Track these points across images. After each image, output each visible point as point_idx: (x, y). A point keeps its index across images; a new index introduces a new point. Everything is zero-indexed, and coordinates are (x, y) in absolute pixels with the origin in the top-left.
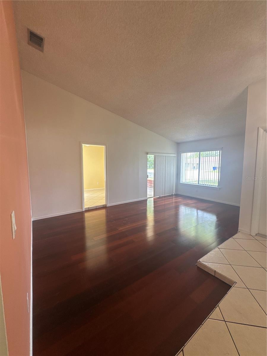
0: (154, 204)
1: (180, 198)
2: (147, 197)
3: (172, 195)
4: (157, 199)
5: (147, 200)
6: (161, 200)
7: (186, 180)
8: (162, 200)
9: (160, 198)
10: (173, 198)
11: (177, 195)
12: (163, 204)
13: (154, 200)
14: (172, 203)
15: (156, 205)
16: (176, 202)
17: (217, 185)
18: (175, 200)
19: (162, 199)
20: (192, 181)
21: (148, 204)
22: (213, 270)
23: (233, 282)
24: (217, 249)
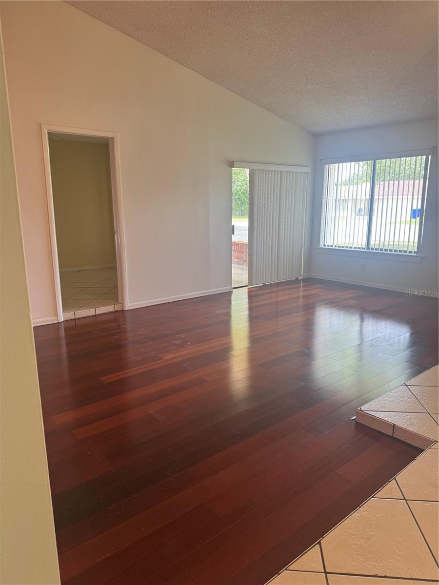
0: (250, 302)
1: (318, 286)
2: (231, 285)
3: (298, 281)
4: (256, 290)
5: (231, 293)
6: (268, 293)
8: (271, 293)
9: (265, 287)
10: (299, 287)
11: (309, 281)
12: (274, 300)
13: (249, 292)
14: (298, 298)
15: (254, 305)
16: (306, 297)
17: (415, 250)
18: (304, 291)
19: (269, 291)
21: (233, 303)
22: (389, 424)
23: (430, 442)
24: (402, 387)
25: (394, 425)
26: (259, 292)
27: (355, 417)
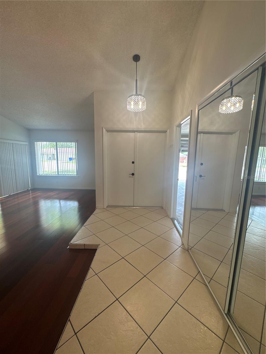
1: (38, 192)
3: (28, 191)
4: (5, 199)
6: (12, 199)
7: (44, 173)
8: (14, 199)
9: (10, 196)
10: (30, 193)
11: (34, 190)
12: (16, 203)
14: (30, 199)
15: (5, 207)
16: (34, 198)
17: (76, 174)
18: (32, 195)
20: (51, 172)
22: (82, 245)
23: (98, 246)
24: (83, 227)
25: (85, 244)
26: (7, 200)
27: (69, 247)
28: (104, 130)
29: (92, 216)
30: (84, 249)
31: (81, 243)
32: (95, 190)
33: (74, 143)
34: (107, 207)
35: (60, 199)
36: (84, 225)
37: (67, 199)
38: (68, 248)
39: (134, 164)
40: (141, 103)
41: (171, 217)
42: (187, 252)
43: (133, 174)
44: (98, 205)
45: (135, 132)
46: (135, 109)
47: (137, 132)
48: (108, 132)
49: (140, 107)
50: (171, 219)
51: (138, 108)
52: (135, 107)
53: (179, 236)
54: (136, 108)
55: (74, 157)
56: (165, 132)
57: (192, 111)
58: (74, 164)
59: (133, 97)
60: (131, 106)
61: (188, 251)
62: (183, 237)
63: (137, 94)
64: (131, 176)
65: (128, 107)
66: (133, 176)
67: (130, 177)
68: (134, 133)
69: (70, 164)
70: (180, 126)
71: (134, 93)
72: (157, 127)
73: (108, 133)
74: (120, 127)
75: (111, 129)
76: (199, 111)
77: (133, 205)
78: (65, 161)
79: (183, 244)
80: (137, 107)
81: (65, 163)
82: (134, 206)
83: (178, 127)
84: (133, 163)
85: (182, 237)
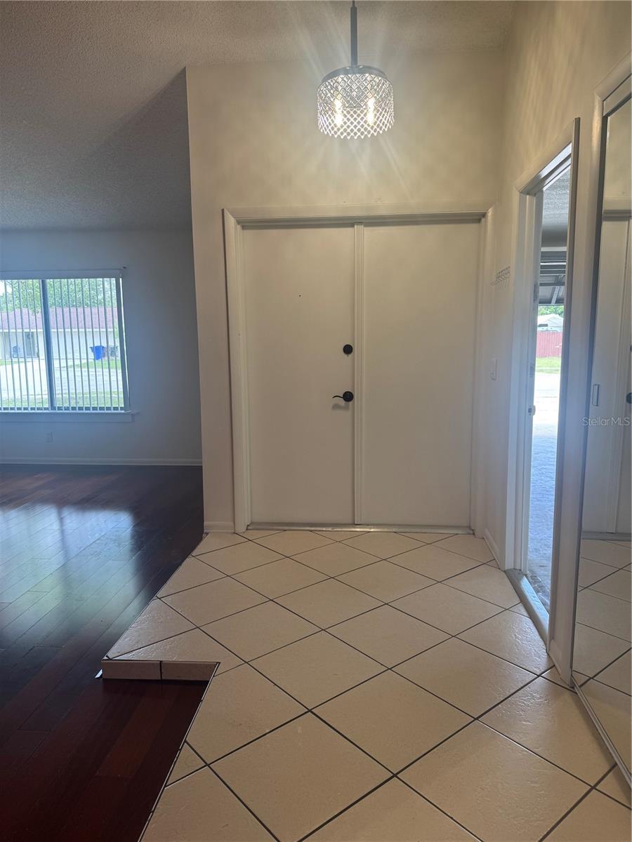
17: (122, 405)
22: (153, 664)
23: (211, 668)
24: (154, 603)
25: (161, 661)
27: (101, 673)
28: (231, 221)
29: (189, 561)
30: (157, 681)
31: (149, 658)
32: (200, 468)
33: (113, 281)
34: (247, 529)
35: (62, 502)
36: (159, 595)
37: (88, 502)
38: (98, 676)
39: (350, 356)
40: (371, 103)
41: (506, 569)
42: (567, 695)
43: (348, 397)
44: (212, 519)
45: (352, 225)
46: (352, 127)
47: (360, 223)
48: (244, 228)
49: (371, 118)
50: (505, 572)
51: (362, 123)
52: (352, 120)
53: (538, 637)
54: (355, 123)
55: (114, 342)
56: (479, 218)
57: (578, 121)
58: (113, 371)
59: (340, 80)
60: (337, 118)
61: (572, 688)
62: (552, 636)
63: (356, 67)
64: (342, 402)
65: (322, 120)
66: (351, 403)
67: (336, 407)
68: (349, 230)
69: (99, 370)
70: (535, 188)
71: (346, 61)
72: (443, 202)
73: (245, 231)
74: (292, 205)
75: (260, 216)
76: (604, 120)
77: (350, 522)
78: (77, 362)
79: (554, 665)
80: (359, 119)
81: (78, 370)
82: (354, 525)
83: (528, 194)
84: (348, 349)
85: (549, 638)
